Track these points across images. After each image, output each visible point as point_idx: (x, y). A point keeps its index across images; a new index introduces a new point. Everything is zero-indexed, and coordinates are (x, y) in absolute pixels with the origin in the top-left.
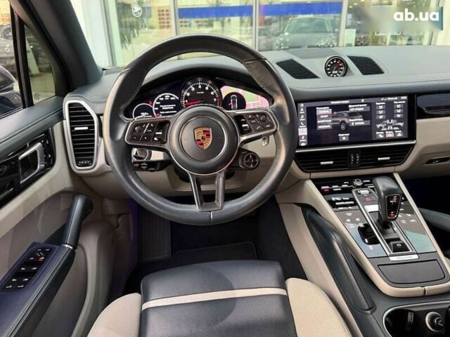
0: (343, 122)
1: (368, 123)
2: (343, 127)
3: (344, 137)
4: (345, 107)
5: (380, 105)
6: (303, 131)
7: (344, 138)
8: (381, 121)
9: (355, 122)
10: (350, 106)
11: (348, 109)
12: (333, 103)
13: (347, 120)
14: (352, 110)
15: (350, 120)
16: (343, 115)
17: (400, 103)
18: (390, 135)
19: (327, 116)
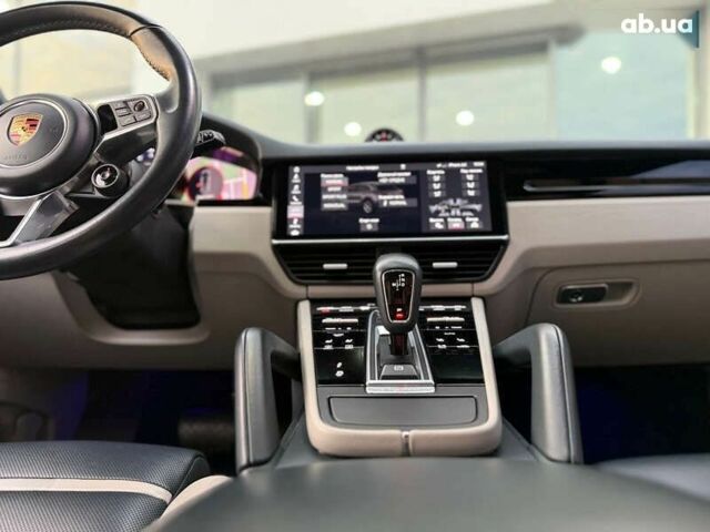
0: (368, 199)
1: (414, 202)
2: (367, 208)
3: (369, 224)
4: (373, 176)
5: (436, 174)
6: (296, 211)
7: (369, 227)
8: (437, 201)
9: (388, 200)
10: (380, 175)
11: (377, 179)
12: (350, 168)
13: (374, 197)
14: (383, 181)
15: (381, 197)
16: (366, 189)
17: (471, 172)
18: (456, 224)
19: (339, 189)
